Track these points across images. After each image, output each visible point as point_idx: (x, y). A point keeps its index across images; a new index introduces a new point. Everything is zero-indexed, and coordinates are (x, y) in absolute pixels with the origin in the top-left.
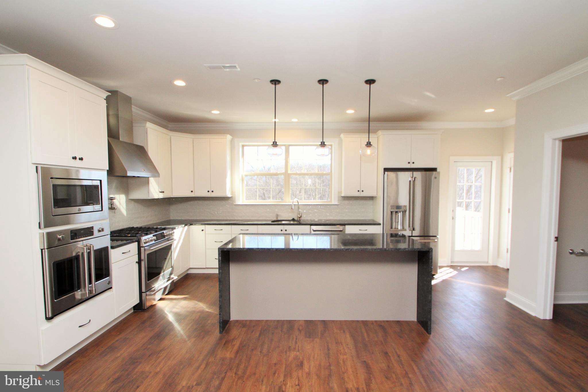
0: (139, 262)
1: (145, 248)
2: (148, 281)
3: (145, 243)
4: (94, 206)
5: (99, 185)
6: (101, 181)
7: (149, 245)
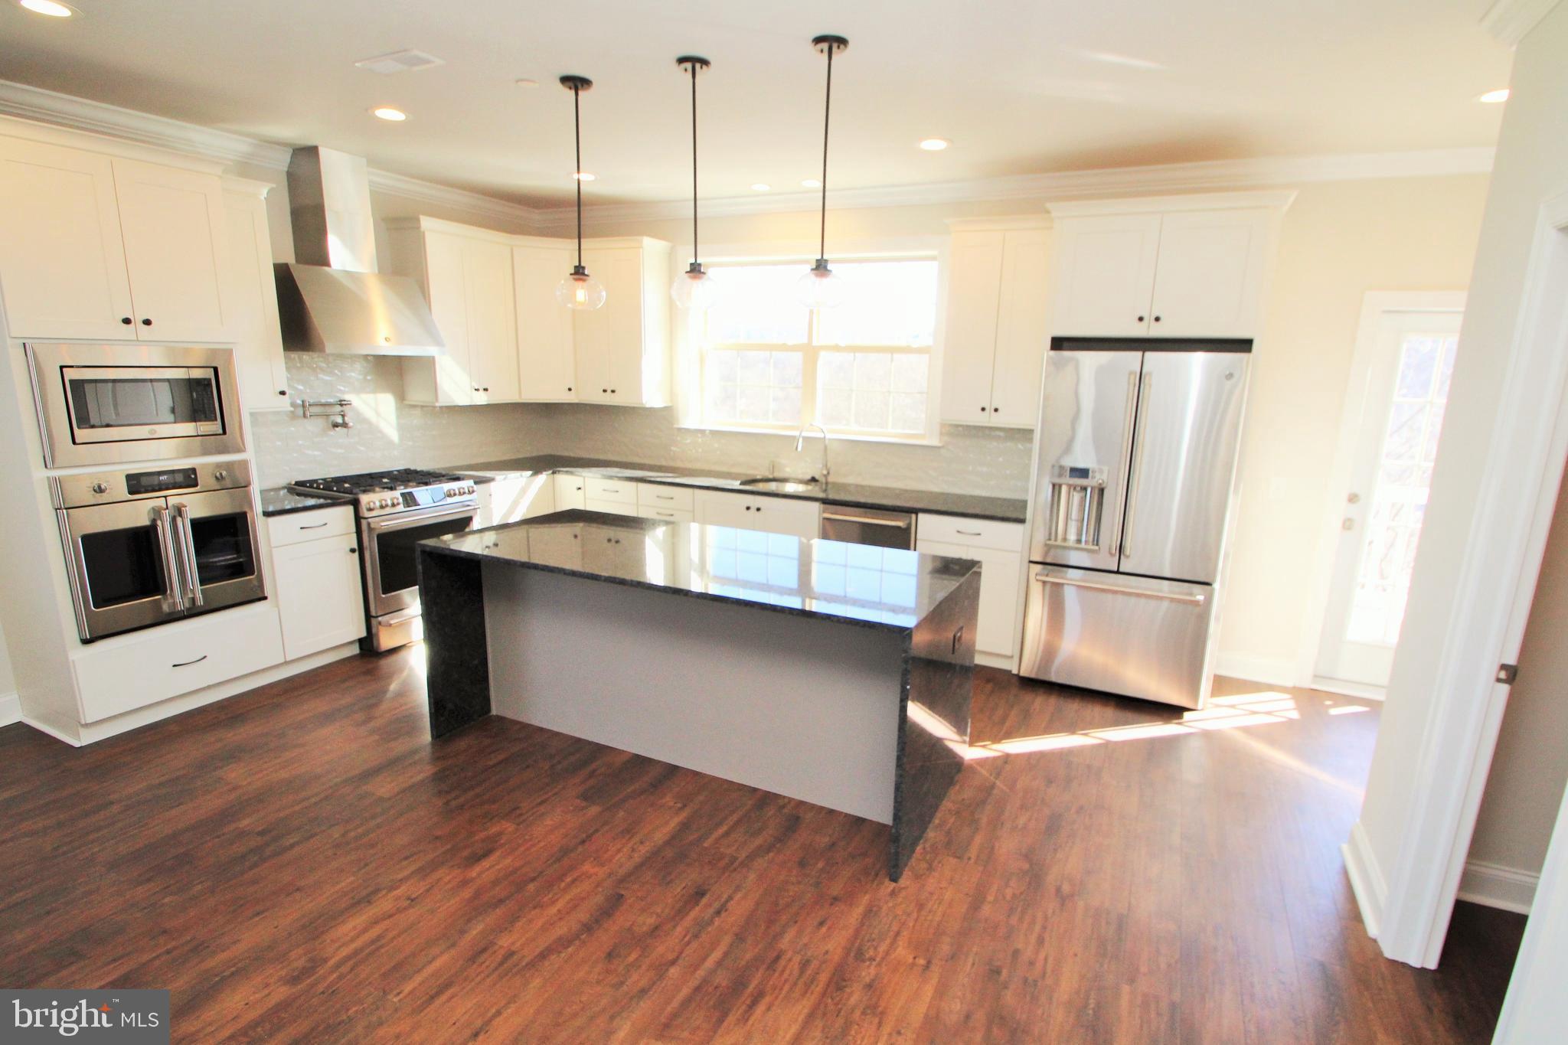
0: (361, 549)
1: (370, 520)
2: (383, 594)
3: (370, 510)
4: (198, 423)
5: (210, 380)
6: (216, 370)
7: (377, 515)
